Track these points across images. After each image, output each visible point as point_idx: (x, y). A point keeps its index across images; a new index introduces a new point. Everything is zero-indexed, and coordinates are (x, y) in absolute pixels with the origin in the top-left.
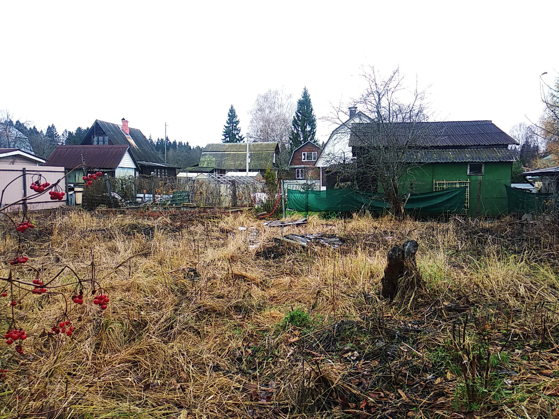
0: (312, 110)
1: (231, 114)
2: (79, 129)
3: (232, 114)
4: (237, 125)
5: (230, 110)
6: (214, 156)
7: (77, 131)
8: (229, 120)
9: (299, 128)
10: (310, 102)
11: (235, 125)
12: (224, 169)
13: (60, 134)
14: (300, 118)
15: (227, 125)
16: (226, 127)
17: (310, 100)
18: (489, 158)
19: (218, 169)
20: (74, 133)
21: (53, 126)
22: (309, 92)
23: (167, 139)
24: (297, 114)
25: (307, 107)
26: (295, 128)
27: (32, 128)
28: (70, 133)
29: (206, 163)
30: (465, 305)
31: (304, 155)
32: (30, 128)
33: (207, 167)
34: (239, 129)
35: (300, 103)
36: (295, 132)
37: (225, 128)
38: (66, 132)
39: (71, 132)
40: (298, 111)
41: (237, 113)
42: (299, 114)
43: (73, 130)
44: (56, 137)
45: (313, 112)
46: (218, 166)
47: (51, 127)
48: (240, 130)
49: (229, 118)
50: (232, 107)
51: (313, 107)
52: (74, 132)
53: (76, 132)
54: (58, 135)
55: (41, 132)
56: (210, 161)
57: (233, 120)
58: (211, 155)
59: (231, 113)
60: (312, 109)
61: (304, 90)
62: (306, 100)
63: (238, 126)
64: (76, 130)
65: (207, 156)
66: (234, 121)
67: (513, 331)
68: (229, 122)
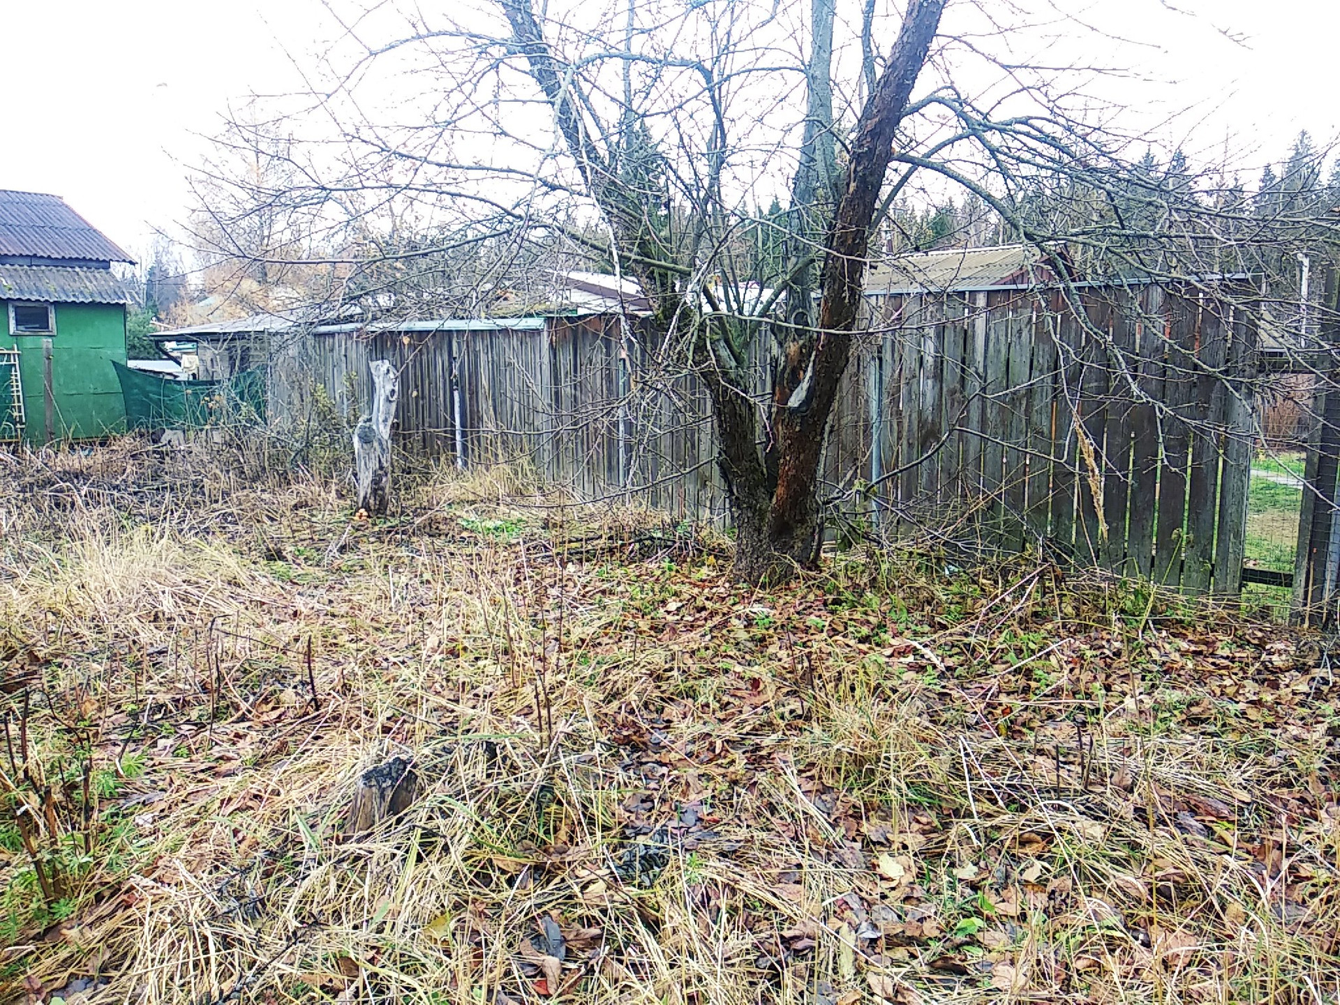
18: (64, 292)
30: (26, 667)
67: (149, 701)
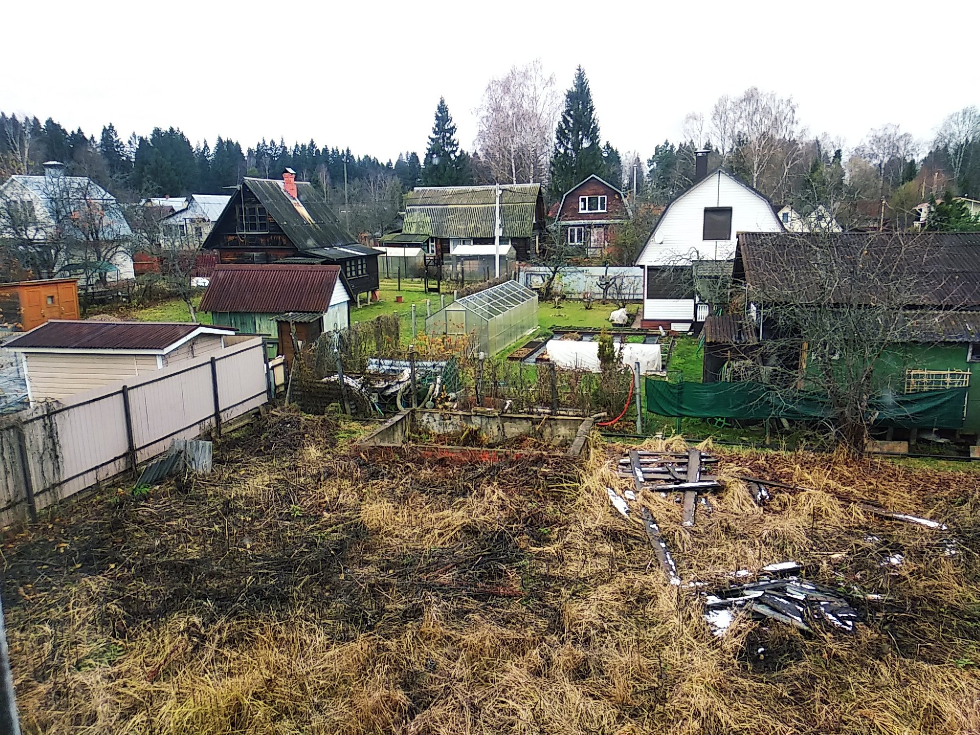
0: (592, 109)
1: (440, 115)
2: (157, 131)
3: (443, 116)
4: (451, 134)
5: (439, 108)
6: (429, 213)
7: (153, 135)
8: (437, 126)
9: (567, 143)
10: (588, 92)
11: (448, 135)
12: (448, 237)
13: (125, 142)
14: (571, 125)
15: (434, 136)
16: (432, 140)
17: (589, 89)
19: (436, 238)
20: (148, 139)
21: (111, 127)
22: (587, 76)
23: (312, 144)
24: (564, 116)
25: (583, 103)
26: (561, 142)
27: (76, 132)
28: (141, 139)
29: (414, 226)
31: (584, 200)
32: (73, 132)
33: (416, 235)
34: (455, 143)
35: (571, 96)
36: (562, 150)
37: (430, 141)
38: (135, 137)
39: (144, 137)
40: (568, 112)
41: (451, 113)
42: (569, 118)
43: (147, 134)
44: (118, 147)
45: (594, 112)
46: (437, 231)
47: (108, 128)
48: (458, 144)
49: (436, 122)
50: (442, 102)
51: (594, 104)
52: (149, 137)
53: (151, 137)
54: (122, 144)
55: (92, 138)
56: (421, 224)
57: (444, 125)
58: (422, 211)
59: (441, 113)
60: (592, 107)
61: (578, 72)
62: (583, 91)
63: (452, 138)
64: (152, 133)
65: (416, 214)
66: (446, 128)
68: (437, 129)
